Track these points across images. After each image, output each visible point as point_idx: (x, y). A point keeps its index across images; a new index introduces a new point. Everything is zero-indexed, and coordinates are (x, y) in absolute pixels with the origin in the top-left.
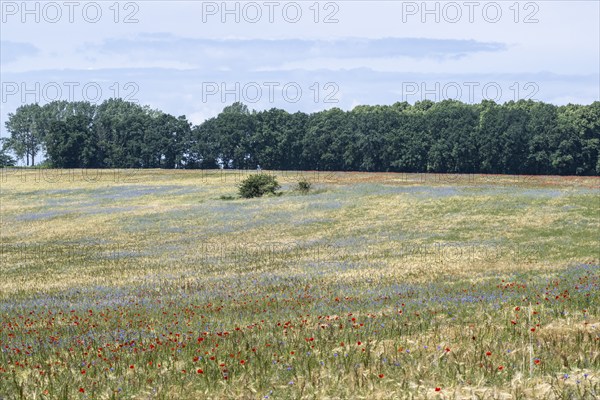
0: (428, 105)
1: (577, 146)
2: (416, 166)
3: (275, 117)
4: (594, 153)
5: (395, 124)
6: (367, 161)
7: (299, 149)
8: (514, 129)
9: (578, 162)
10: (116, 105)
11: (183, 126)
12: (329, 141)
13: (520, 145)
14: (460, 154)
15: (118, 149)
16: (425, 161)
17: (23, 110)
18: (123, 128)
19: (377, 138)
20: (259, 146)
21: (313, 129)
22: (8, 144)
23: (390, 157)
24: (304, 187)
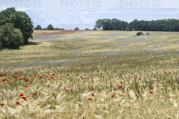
0: (170, 19)
2: (167, 30)
3: (143, 22)
5: (164, 23)
6: (159, 29)
7: (147, 27)
10: (114, 19)
11: (127, 23)
12: (152, 26)
14: (175, 28)
15: (115, 27)
16: (169, 29)
17: (98, 20)
18: (116, 23)
19: (160, 25)
20: (140, 27)
21: (149, 24)
22: (96, 26)
23: (163, 29)
24: (148, 34)
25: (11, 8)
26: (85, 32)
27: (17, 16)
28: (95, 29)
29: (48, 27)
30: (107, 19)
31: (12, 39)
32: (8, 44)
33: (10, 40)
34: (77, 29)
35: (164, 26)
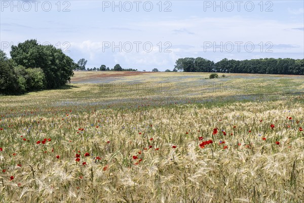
0: (267, 59)
1: (299, 68)
2: (264, 72)
3: (232, 61)
4: (303, 70)
5: (259, 63)
6: (253, 71)
7: (238, 68)
8: (285, 64)
9: (299, 72)
10: (199, 58)
11: (213, 63)
12: (244, 67)
13: (286, 68)
14: (273, 70)
15: (199, 68)
16: (265, 71)
17: (179, 59)
18: (199, 63)
19: (255, 66)
20: (229, 68)
21: (241, 64)
22: (176, 67)
23: (258, 70)
24: (224, 76)
25: (31, 41)
26: (152, 73)
27: (38, 51)
28: (175, 71)
29: (115, 67)
30: (190, 58)
31: (9, 81)
32: (3, 88)
33: (6, 82)
34: (155, 71)
35: (260, 67)
